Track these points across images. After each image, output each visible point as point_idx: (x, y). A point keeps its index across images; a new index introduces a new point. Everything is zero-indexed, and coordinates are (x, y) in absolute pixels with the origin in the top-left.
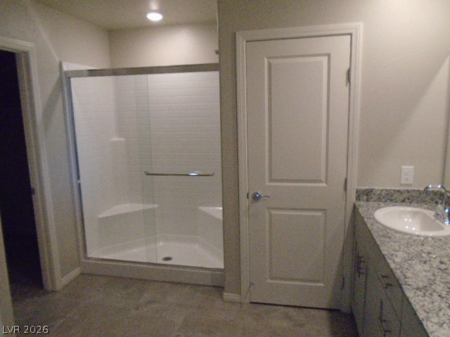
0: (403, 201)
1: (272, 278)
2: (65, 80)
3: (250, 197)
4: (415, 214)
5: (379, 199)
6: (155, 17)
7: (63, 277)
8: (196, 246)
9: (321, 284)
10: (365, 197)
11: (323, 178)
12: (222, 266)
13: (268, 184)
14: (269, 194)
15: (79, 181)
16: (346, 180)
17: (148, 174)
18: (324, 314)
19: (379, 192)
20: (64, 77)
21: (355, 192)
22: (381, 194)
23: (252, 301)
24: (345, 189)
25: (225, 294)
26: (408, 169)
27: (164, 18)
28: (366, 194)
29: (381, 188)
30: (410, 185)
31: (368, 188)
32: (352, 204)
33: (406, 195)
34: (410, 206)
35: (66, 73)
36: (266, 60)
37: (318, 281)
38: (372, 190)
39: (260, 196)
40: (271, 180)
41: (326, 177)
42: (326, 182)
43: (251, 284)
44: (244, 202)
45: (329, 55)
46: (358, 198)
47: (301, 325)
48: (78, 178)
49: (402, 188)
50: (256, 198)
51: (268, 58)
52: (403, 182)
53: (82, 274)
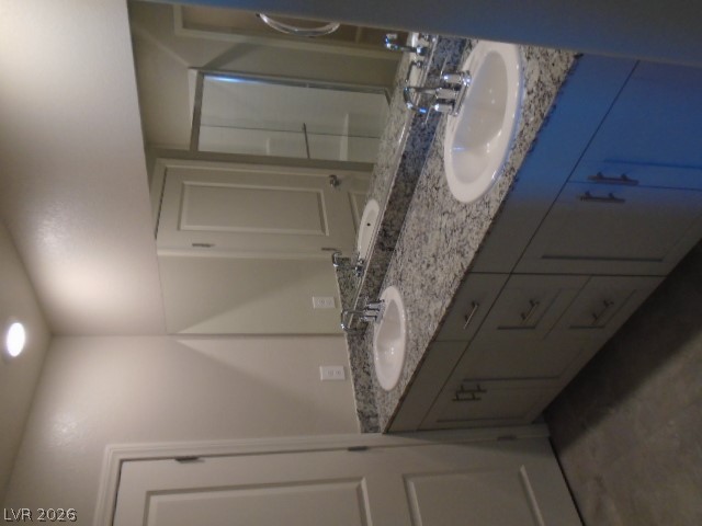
0: (368, 374)
4: (381, 349)
5: (371, 402)
9: (523, 470)
10: (371, 419)
11: (354, 485)
16: (350, 449)
18: (565, 459)
19: (362, 404)
21: (367, 435)
22: (364, 401)
24: (363, 449)
26: (323, 373)
28: (367, 420)
29: (355, 401)
30: (345, 369)
31: (358, 419)
32: (385, 437)
33: (359, 371)
34: (373, 364)
37: (520, 475)
38: (361, 413)
41: (350, 480)
42: (360, 479)
45: (150, 493)
46: (375, 429)
49: (351, 377)
52: (342, 377)
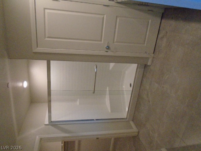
1: (144, 43)
2: (52, 123)
3: (107, 51)
6: (25, 84)
7: (133, 129)
8: (127, 72)
9: (150, 21)
12: (136, 65)
13: (102, 42)
14: (107, 42)
15: (95, 120)
16: (104, 5)
17: (94, 92)
18: (163, 21)
20: (51, 124)
21: (110, 1)
23: (153, 53)
24: (108, 6)
25: (148, 64)
27: (26, 81)
32: (116, 3)
35: (49, 123)
36: (46, 39)
37: (148, 22)
39: (108, 46)
40: (101, 41)
41: (102, 15)
42: (104, 15)
43: (146, 53)
44: (110, 53)
45: (45, 9)
47: (167, 33)
48: (93, 120)
50: (108, 48)
51: (45, 38)
53: (133, 121)
